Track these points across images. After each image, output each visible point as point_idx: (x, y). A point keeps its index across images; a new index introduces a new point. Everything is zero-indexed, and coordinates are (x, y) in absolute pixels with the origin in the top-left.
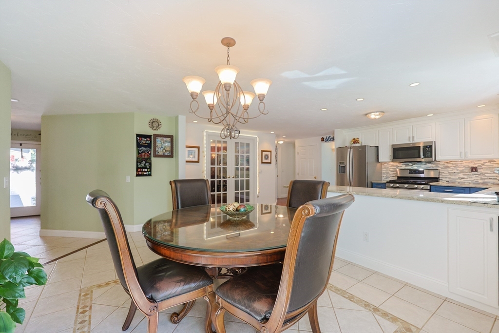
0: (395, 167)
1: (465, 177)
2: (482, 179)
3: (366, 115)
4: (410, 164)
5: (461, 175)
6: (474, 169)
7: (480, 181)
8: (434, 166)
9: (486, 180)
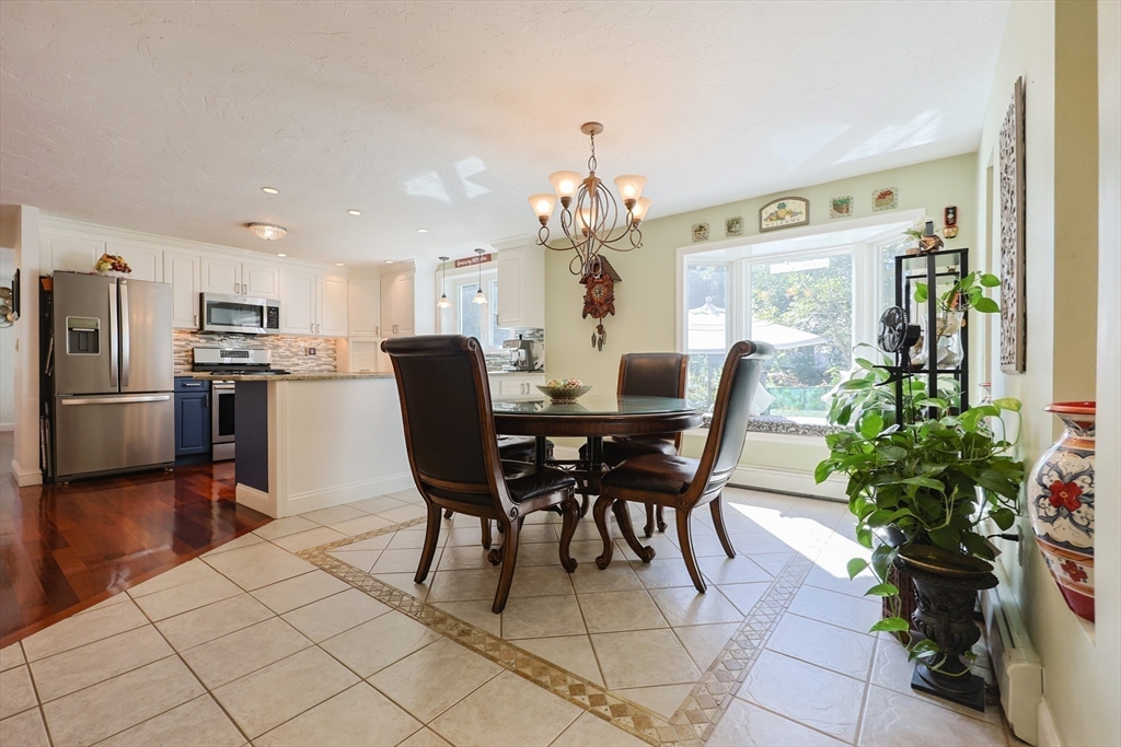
0: (184, 343)
1: (300, 362)
2: (318, 365)
3: (249, 225)
4: (217, 338)
5: (295, 360)
6: (312, 351)
7: (316, 368)
8: (258, 343)
9: (323, 367)
